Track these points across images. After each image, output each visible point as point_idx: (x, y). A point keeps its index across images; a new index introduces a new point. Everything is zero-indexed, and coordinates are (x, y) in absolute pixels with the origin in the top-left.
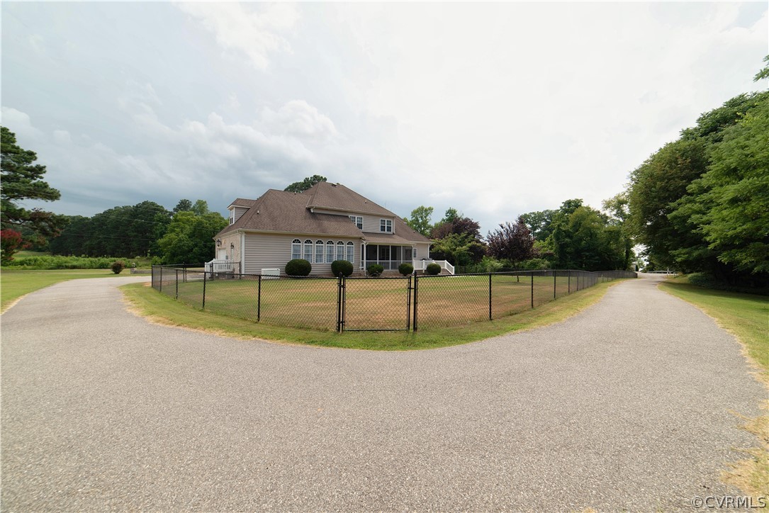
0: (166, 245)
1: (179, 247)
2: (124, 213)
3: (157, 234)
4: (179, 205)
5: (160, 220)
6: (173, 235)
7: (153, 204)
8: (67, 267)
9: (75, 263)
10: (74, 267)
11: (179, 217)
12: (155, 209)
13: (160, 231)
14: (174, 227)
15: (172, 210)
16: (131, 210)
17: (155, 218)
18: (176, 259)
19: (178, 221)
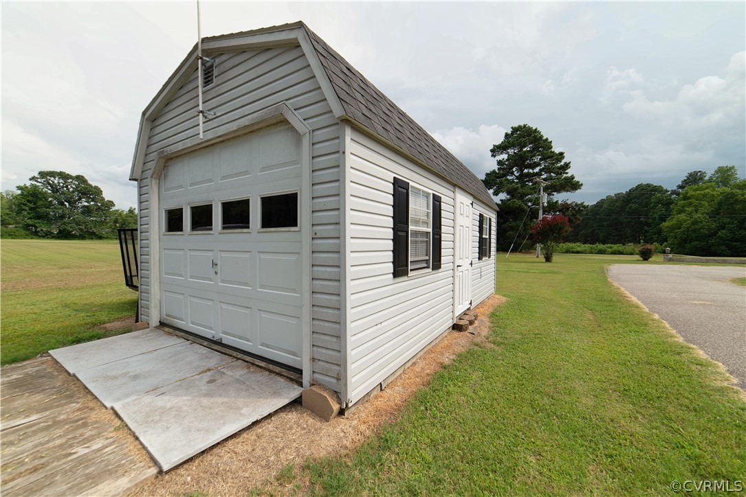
0: (672, 229)
1: (694, 231)
2: (617, 201)
3: (655, 219)
4: (685, 180)
5: (659, 201)
6: (683, 216)
7: (648, 185)
8: (573, 252)
9: (579, 249)
10: (578, 252)
11: (691, 193)
12: (651, 191)
13: (660, 213)
14: (683, 207)
15: (675, 188)
16: (624, 197)
17: (652, 201)
18: (688, 246)
19: (689, 198)
